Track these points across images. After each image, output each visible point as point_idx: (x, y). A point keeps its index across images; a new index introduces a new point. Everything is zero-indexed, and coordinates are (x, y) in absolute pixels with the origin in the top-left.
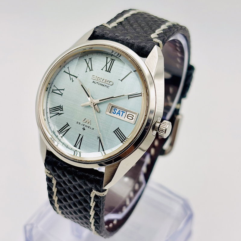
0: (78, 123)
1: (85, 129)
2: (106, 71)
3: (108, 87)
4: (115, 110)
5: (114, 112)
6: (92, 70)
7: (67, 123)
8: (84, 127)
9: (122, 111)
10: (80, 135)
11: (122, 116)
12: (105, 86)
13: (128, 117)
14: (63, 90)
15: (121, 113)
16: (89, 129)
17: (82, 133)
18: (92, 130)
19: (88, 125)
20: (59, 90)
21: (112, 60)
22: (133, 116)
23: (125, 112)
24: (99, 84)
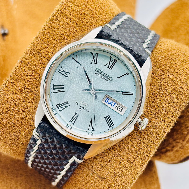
0: (77, 104)
1: (81, 110)
2: (108, 67)
3: (108, 81)
4: (108, 99)
5: (106, 101)
6: (97, 63)
7: (67, 101)
8: (81, 108)
9: (114, 103)
10: (76, 113)
11: (113, 106)
12: (105, 79)
13: (118, 109)
14: (69, 73)
15: (113, 104)
16: (85, 111)
17: (78, 112)
18: (87, 112)
19: (85, 107)
20: (65, 72)
21: (115, 60)
22: (122, 109)
23: (116, 104)
24: (101, 77)
